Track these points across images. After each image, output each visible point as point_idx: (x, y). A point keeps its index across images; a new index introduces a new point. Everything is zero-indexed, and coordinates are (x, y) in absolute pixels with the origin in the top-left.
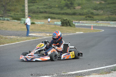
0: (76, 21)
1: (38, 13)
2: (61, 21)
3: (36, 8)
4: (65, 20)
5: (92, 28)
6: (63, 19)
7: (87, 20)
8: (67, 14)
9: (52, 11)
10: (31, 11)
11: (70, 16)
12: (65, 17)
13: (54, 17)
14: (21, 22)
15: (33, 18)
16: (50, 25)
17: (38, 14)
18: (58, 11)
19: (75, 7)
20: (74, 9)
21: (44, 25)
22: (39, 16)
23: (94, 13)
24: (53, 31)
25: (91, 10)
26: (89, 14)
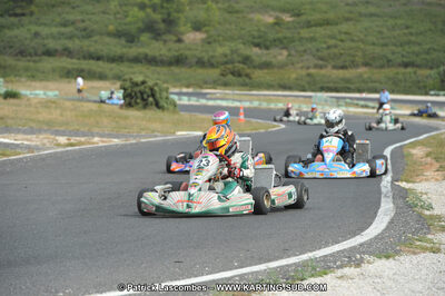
0: (185, 90)
1: (36, 54)
2: (122, 88)
3: (28, 36)
4: (137, 84)
5: (242, 117)
6: (131, 79)
7: (226, 85)
8: (152, 61)
9: (92, 49)
10: (11, 47)
11: (165, 70)
12: (139, 74)
13: (99, 70)
15: (16, 76)
16: (79, 104)
17: (37, 58)
18: (116, 47)
19: (183, 34)
20: (180, 41)
21: (54, 102)
22: (39, 65)
23: (254, 58)
24: (87, 129)
25: (241, 46)
26: (237, 64)
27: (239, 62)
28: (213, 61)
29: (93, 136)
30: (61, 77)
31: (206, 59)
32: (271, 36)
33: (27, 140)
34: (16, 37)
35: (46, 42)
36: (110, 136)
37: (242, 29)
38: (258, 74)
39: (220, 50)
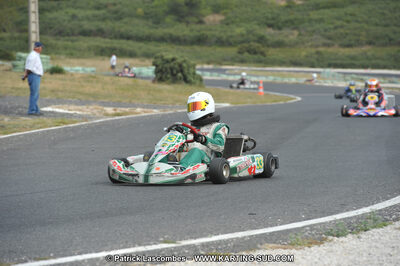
0: (206, 66)
1: (73, 35)
2: (154, 64)
3: (66, 18)
4: (167, 61)
5: (261, 90)
6: (162, 57)
7: (242, 62)
8: (175, 40)
9: (123, 30)
10: (51, 28)
11: (188, 48)
12: (169, 52)
13: (129, 48)
14: (14, 66)
15: (56, 53)
17: (75, 38)
18: (142, 28)
19: (204, 16)
20: (201, 22)
21: (94, 77)
22: (76, 44)
23: (268, 37)
24: (128, 100)
25: (257, 27)
26: (252, 43)
27: (254, 41)
28: (231, 40)
29: (136, 106)
30: (96, 54)
31: (224, 38)
32: (283, 18)
33: (80, 110)
34: (56, 19)
35: (82, 23)
37: (257, 11)
38: (272, 53)
39: (238, 31)
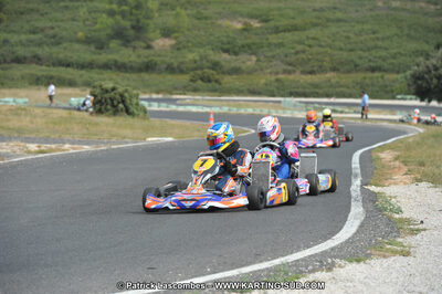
0: (154, 96)
1: (5, 61)
4: (107, 91)
5: (211, 122)
6: (101, 86)
7: (195, 90)
8: (121, 67)
9: (61, 56)
11: (134, 76)
12: (109, 81)
13: (69, 77)
16: (49, 111)
17: (6, 66)
18: (85, 54)
19: (152, 40)
20: (149, 47)
21: (24, 109)
22: (9, 73)
23: (223, 63)
24: (57, 135)
25: (211, 52)
26: (206, 70)
27: (209, 68)
28: (183, 66)
29: (64, 143)
30: (30, 84)
31: (175, 65)
32: (240, 43)
35: (15, 49)
36: (80, 142)
38: (228, 80)
39: (191, 56)
